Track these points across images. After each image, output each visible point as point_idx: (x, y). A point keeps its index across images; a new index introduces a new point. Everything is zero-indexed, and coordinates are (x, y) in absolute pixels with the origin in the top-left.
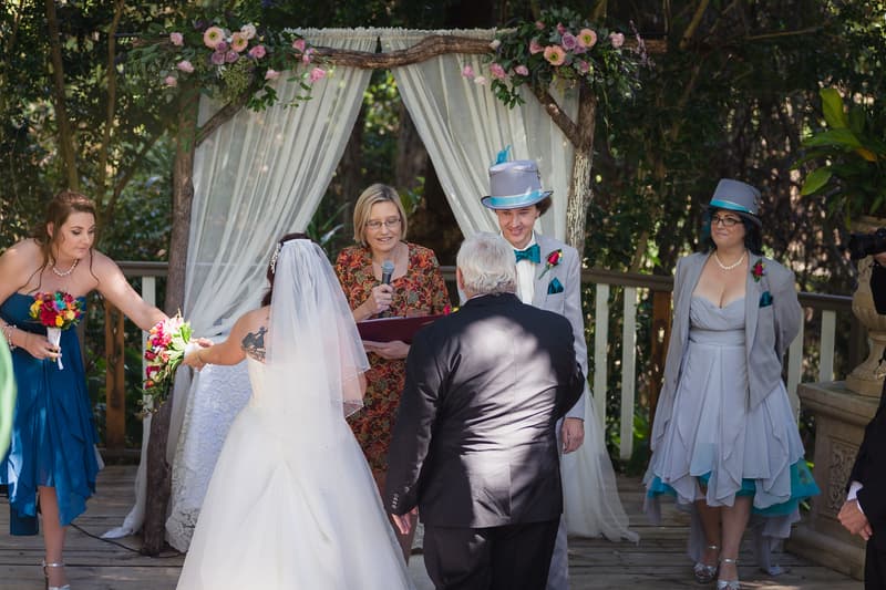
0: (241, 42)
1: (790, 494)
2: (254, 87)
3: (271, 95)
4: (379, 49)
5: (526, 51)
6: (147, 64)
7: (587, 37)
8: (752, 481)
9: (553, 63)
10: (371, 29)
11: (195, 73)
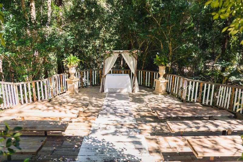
0: (108, 52)
3: (111, 56)
5: (132, 52)
7: (136, 51)
10: (119, 50)
11: (105, 54)
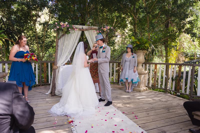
0: (65, 25)
1: (137, 81)
2: (67, 31)
3: (69, 32)
4: (83, 28)
6: (52, 27)
9: (105, 30)
10: (82, 26)
11: (59, 28)
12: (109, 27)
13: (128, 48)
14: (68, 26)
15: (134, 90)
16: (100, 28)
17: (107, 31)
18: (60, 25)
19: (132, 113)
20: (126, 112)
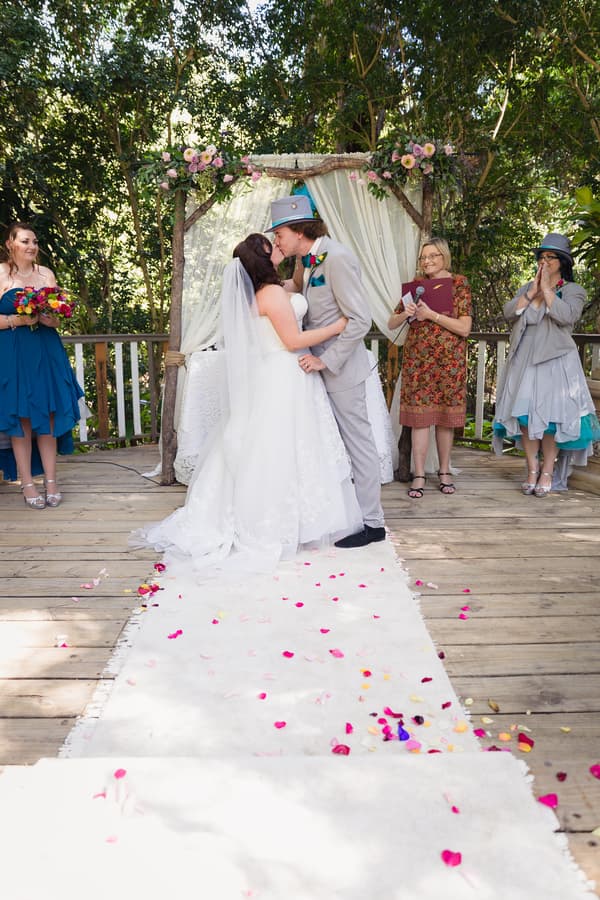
0: (207, 157)
1: (579, 435)
2: (219, 188)
3: (229, 193)
4: (297, 167)
5: (389, 161)
8: (554, 424)
9: (407, 167)
10: (292, 155)
11: (179, 178)
12: (428, 149)
13: (545, 254)
14: (221, 165)
15: (573, 483)
16: (382, 158)
17: (422, 170)
18: (184, 161)
19: (460, 590)
20: (430, 584)
